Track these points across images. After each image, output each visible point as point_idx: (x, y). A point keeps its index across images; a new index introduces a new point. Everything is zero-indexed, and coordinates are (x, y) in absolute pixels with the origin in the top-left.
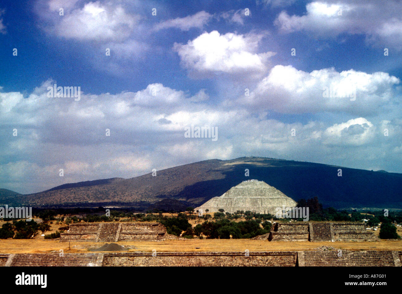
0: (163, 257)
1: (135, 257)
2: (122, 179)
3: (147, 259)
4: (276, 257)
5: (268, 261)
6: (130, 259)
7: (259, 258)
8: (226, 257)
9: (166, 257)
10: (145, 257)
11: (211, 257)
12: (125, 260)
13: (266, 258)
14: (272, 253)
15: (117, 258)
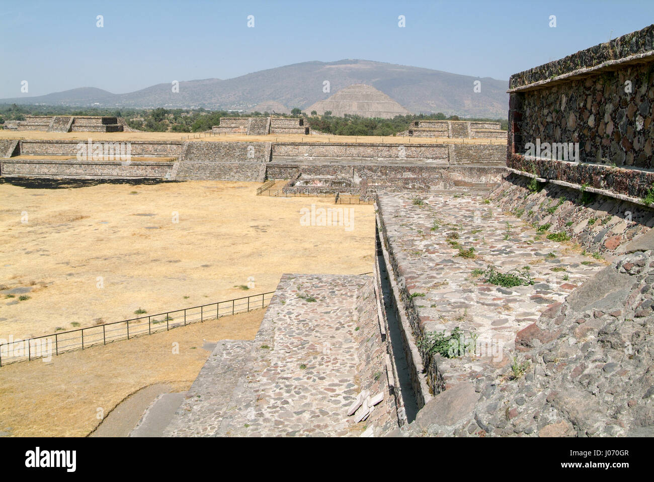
0: (326, 147)
1: (300, 146)
2: (218, 79)
3: (311, 148)
4: (428, 148)
5: (422, 152)
6: (296, 148)
7: (413, 149)
8: (383, 148)
9: (328, 147)
10: (309, 146)
11: (369, 148)
12: (291, 149)
13: (419, 149)
14: (425, 145)
15: (283, 147)
